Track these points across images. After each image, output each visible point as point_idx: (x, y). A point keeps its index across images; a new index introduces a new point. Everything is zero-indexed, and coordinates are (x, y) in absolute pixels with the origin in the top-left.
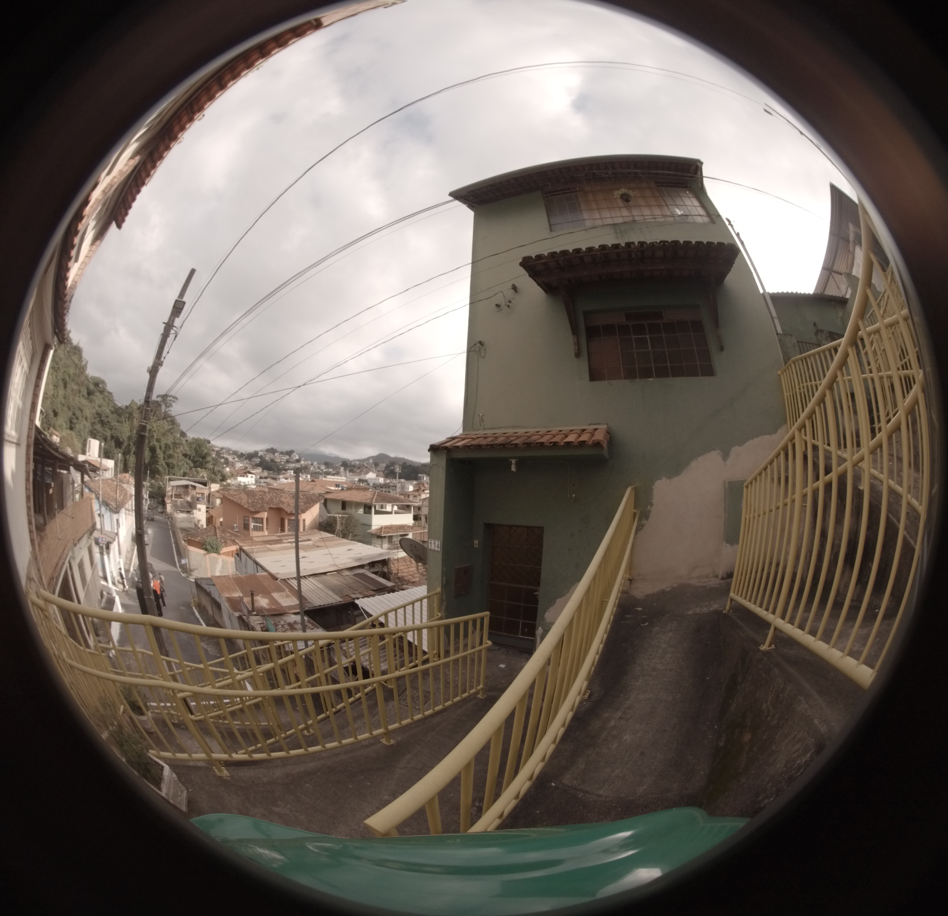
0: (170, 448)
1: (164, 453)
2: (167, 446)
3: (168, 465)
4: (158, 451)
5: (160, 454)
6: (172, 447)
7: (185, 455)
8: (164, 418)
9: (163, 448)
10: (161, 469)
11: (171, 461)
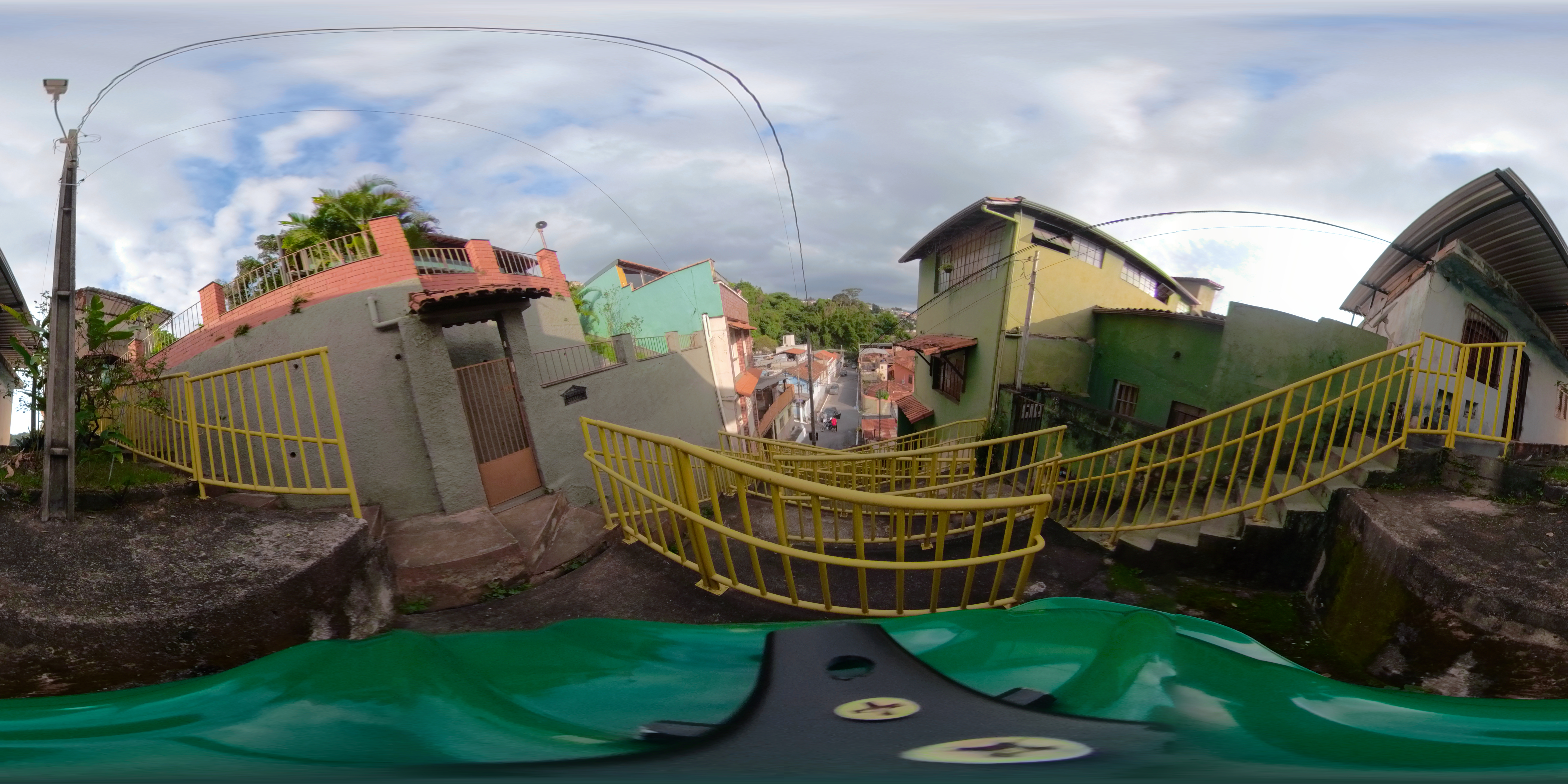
0: (860, 325)
1: (856, 328)
2: (857, 324)
3: (860, 336)
4: (850, 328)
5: (852, 330)
6: (862, 323)
7: (876, 326)
8: (853, 304)
9: (854, 325)
10: (854, 340)
11: (862, 333)
